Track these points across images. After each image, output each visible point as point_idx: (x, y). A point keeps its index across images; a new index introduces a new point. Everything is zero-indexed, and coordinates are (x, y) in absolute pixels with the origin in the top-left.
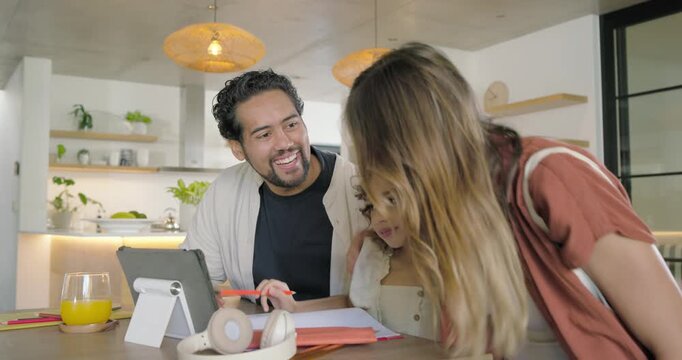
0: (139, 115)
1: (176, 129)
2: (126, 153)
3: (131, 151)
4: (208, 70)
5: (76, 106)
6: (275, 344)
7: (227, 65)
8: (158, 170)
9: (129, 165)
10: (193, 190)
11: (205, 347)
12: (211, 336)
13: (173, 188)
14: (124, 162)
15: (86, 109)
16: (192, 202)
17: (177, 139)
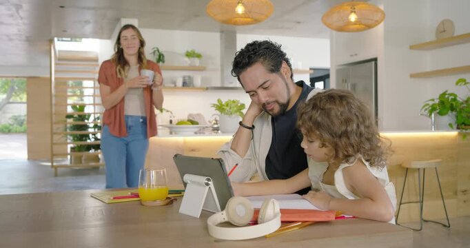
0: (194, 53)
1: (218, 61)
2: (187, 78)
3: (189, 77)
4: (236, 24)
5: (154, 48)
6: (267, 221)
7: (249, 20)
8: (207, 89)
9: (188, 86)
10: (227, 106)
11: (223, 221)
12: (228, 214)
13: (214, 105)
14: (185, 84)
15: (160, 51)
16: (227, 114)
17: (219, 68)
